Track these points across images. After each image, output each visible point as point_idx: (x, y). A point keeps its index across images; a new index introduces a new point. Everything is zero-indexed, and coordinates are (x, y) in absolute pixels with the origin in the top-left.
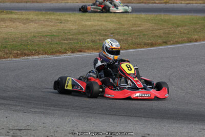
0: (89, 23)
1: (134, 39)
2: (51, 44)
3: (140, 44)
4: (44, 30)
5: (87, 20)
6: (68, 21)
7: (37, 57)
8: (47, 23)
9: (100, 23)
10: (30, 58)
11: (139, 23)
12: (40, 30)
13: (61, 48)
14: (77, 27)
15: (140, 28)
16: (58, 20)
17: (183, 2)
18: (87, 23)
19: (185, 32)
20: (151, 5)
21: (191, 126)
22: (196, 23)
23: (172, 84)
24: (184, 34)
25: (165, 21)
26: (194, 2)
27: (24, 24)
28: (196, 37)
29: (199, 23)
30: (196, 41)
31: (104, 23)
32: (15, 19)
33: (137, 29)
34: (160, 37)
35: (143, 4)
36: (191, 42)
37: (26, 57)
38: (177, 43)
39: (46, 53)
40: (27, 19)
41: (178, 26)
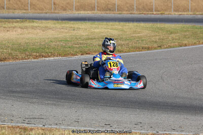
0: (98, 30)
1: (134, 44)
2: (65, 47)
3: (139, 48)
4: (59, 36)
5: (95, 28)
6: (80, 28)
7: (53, 58)
8: (62, 30)
9: (106, 30)
10: (47, 59)
11: (140, 30)
12: (56, 36)
13: (73, 51)
14: (87, 34)
15: (139, 35)
16: (71, 27)
17: (176, 13)
18: (95, 30)
19: (177, 38)
20: (149, 15)
21: (176, 116)
22: (186, 31)
23: (164, 81)
24: (176, 39)
25: (161, 29)
26: (186, 13)
27: (43, 31)
28: (186, 42)
29: (188, 31)
30: (186, 45)
31: (110, 30)
32: (36, 27)
33: (136, 35)
34: (156, 42)
35: (143, 15)
36: (181, 46)
37: (43, 58)
38: (170, 47)
39: (60, 55)
40: (46, 27)
41: (171, 33)
